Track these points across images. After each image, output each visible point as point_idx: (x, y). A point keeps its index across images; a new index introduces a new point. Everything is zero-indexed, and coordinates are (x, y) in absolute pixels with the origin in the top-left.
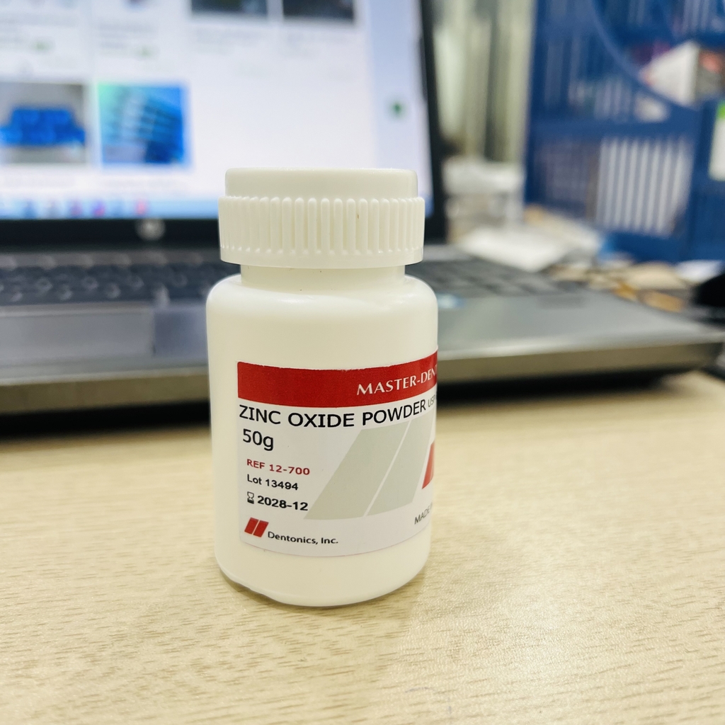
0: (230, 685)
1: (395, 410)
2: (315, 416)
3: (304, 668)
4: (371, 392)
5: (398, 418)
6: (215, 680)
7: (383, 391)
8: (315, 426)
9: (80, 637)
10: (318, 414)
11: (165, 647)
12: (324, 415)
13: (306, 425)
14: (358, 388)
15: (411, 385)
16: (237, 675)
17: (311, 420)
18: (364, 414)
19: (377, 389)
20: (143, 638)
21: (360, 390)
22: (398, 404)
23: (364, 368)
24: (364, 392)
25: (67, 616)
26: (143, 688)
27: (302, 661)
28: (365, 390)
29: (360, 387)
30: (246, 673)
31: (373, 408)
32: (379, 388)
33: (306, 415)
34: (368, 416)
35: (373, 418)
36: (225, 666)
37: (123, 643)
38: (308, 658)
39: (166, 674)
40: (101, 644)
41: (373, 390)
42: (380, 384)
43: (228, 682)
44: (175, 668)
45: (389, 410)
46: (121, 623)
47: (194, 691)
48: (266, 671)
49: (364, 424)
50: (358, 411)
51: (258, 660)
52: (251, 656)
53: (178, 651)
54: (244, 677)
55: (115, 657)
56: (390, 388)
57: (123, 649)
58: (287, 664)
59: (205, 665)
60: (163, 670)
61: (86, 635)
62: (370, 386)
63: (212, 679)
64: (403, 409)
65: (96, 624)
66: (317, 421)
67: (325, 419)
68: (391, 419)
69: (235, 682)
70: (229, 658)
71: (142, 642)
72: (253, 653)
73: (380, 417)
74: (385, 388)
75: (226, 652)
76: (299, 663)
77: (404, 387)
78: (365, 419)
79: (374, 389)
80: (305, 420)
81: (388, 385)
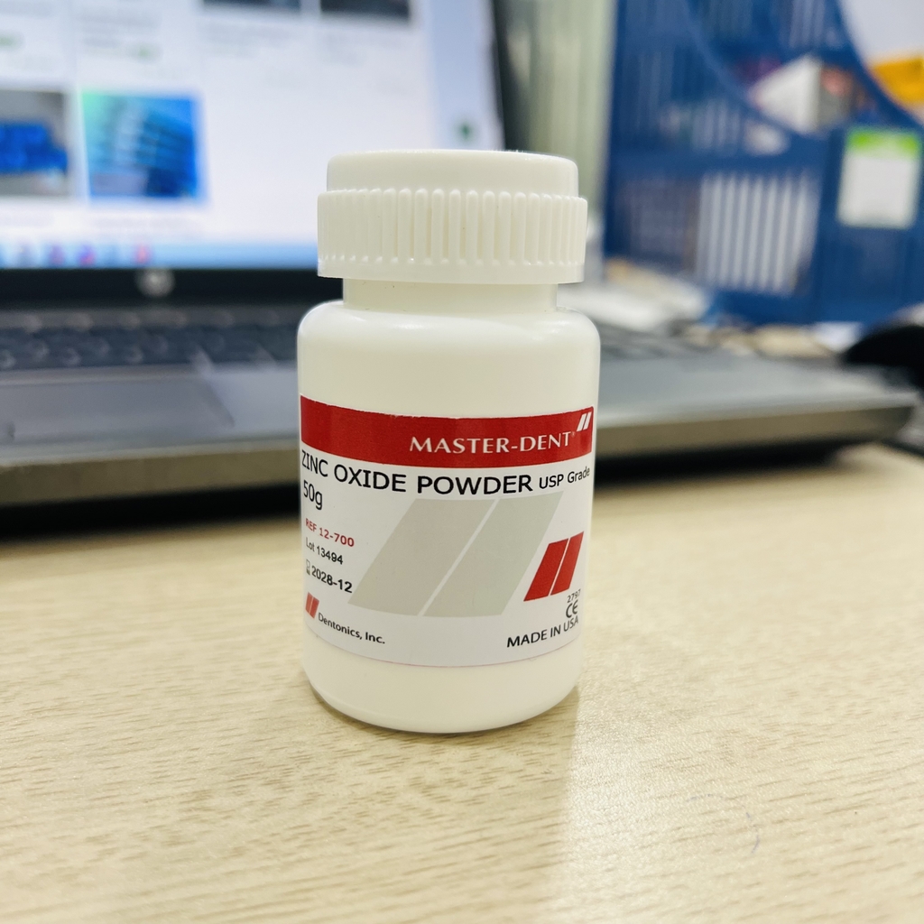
0: (469, 805)
1: (469, 480)
2: (360, 471)
3: (553, 781)
4: (430, 450)
5: (474, 492)
6: (449, 800)
7: (448, 451)
8: (360, 485)
9: (252, 760)
10: (363, 469)
11: (369, 767)
12: (370, 472)
13: (350, 482)
14: (411, 441)
15: (498, 451)
16: (474, 793)
17: (355, 476)
18: (420, 478)
19: (438, 447)
20: (336, 758)
21: (414, 445)
22: (475, 473)
23: (419, 416)
24: (420, 448)
25: (224, 738)
26: (362, 815)
27: (546, 773)
28: (421, 445)
29: (414, 440)
30: (483, 791)
31: (433, 472)
32: (442, 445)
33: (351, 469)
34: (425, 482)
35: (432, 485)
36: (455, 784)
37: (312, 765)
38: (553, 770)
39: (384, 798)
40: (283, 768)
41: (433, 448)
42: (443, 441)
43: (466, 801)
44: (391, 790)
45: (457, 479)
46: (298, 742)
47: (427, 814)
48: (508, 787)
49: (420, 491)
50: (412, 473)
51: (491, 775)
52: (481, 771)
53: (386, 771)
54: (482, 795)
55: (307, 781)
56: (459, 449)
57: (316, 772)
58: (529, 778)
59: (427, 784)
60: (378, 793)
61: (260, 760)
62: (428, 441)
63: (444, 800)
64: (482, 482)
65: (266, 745)
66: (361, 477)
67: (371, 476)
68: (462, 492)
69: (474, 801)
70: (455, 775)
71: (335, 762)
72: (481, 768)
73: (444, 485)
74: (451, 447)
75: (447, 768)
76: (544, 776)
77: (485, 451)
78: (420, 486)
79: (434, 446)
80: (350, 476)
81: (455, 443)
